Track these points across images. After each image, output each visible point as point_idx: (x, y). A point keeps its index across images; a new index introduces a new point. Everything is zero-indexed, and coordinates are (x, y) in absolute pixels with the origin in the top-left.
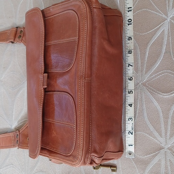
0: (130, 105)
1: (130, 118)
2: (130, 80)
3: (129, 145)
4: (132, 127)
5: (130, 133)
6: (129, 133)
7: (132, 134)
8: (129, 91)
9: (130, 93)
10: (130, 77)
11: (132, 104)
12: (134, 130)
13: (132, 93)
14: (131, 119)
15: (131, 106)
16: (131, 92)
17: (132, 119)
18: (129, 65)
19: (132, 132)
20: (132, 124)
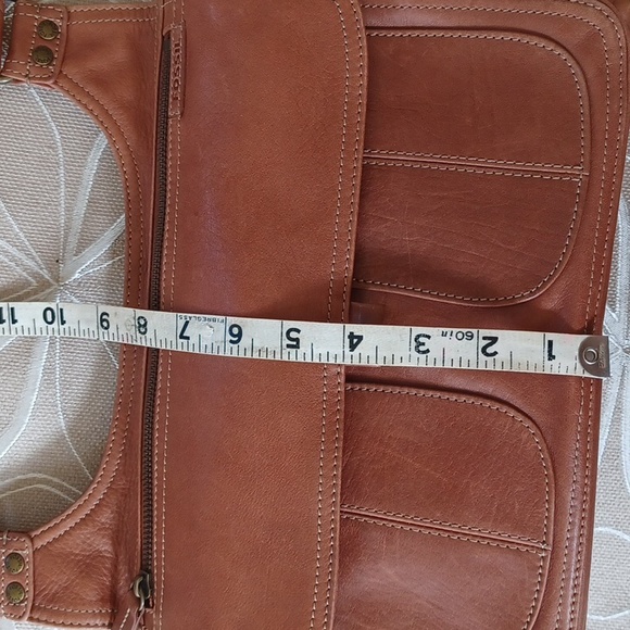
0: (351, 342)
1: (414, 344)
2: (240, 335)
3: (551, 357)
4: (460, 336)
5: (489, 350)
6: (487, 355)
7: (494, 340)
8: (288, 346)
9: (297, 340)
10: (229, 337)
11: (347, 334)
12: (474, 331)
13: (298, 331)
14: (421, 340)
15: (360, 338)
16: (293, 335)
17: (419, 336)
18: (182, 337)
19: (484, 338)
20: (444, 334)
